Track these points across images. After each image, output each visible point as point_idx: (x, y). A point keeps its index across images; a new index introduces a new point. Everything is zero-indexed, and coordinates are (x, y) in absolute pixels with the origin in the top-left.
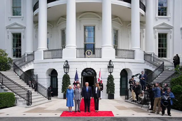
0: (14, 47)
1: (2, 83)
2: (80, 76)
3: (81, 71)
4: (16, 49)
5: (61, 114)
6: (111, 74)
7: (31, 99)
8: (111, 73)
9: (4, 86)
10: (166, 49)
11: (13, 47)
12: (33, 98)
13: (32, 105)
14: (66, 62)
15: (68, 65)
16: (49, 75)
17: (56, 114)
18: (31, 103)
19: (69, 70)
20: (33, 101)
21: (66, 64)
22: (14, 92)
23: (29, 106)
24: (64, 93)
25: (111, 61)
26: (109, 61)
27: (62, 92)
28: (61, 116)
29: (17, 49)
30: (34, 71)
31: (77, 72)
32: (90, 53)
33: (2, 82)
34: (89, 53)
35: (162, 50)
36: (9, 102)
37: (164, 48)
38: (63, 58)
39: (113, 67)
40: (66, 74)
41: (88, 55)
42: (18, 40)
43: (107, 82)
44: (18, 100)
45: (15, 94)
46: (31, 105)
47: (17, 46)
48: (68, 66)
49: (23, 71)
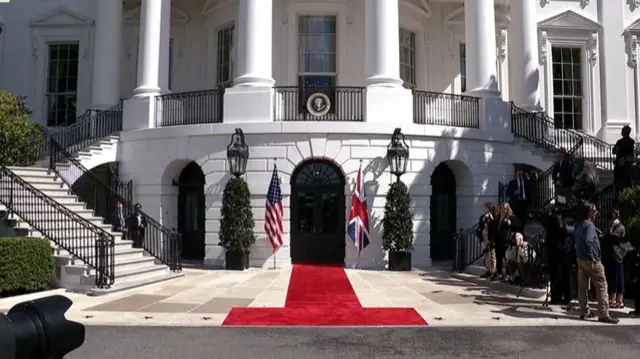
0: (51, 89)
1: (9, 205)
2: (286, 188)
3: (291, 169)
4: (60, 97)
5: (223, 317)
6: (398, 179)
7: (112, 266)
8: (398, 174)
9: (16, 217)
10: (580, 101)
11: (50, 91)
12: (118, 260)
13: (113, 287)
14: (235, 137)
15: (243, 145)
16: (174, 184)
17: (205, 319)
18: (112, 278)
19: (245, 163)
20: (118, 271)
21: (235, 140)
22: (51, 239)
23: (104, 290)
24: (228, 248)
25: (398, 131)
26: (392, 132)
27: (220, 244)
28: (225, 322)
29: (61, 99)
30: (121, 171)
31: (275, 171)
32: (324, 103)
33: (11, 202)
34: (319, 105)
35: (568, 102)
36: (33, 272)
37: (573, 96)
38: (225, 122)
39: (406, 154)
40: (234, 177)
41: (316, 110)
42: (65, 66)
43: (386, 207)
44: (63, 268)
45: (53, 244)
46: (111, 284)
47: (62, 88)
48: (241, 149)
49: (81, 167)
